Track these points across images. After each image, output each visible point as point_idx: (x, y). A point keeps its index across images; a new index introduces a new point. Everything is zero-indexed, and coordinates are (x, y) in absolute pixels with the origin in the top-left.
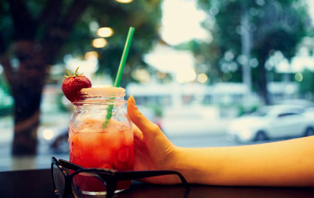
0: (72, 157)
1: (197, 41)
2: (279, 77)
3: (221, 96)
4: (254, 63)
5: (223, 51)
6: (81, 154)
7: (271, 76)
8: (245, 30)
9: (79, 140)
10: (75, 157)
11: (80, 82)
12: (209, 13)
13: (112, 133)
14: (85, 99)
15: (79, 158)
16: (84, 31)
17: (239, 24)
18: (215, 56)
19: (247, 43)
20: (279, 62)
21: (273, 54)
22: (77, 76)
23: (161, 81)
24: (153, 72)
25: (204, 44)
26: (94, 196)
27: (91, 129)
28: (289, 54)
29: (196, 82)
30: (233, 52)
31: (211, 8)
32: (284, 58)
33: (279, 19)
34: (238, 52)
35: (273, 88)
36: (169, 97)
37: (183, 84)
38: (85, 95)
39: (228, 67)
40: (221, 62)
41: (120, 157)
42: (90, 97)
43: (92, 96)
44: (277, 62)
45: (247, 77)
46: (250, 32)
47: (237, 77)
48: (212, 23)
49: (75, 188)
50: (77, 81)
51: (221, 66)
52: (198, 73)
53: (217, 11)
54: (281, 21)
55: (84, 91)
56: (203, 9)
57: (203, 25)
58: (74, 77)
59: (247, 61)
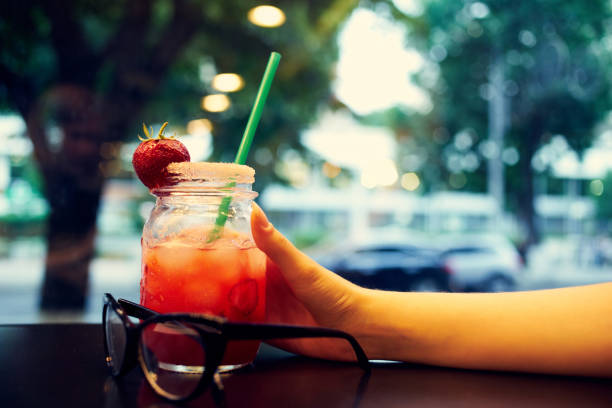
0: (144, 295)
1: (402, 109)
2: (557, 187)
3: (444, 216)
4: (512, 156)
5: (452, 130)
6: (161, 290)
7: (542, 183)
8: (496, 92)
9: (159, 260)
10: (150, 295)
11: (167, 150)
12: (428, 58)
13: (223, 251)
14: (175, 184)
15: (157, 297)
16: (187, 79)
17: (486, 80)
18: (437, 139)
19: (499, 118)
20: (558, 156)
21: (548, 141)
22: (163, 139)
23: (331, 183)
24: (315, 163)
25: (417, 116)
26: (183, 373)
27: (183, 242)
28: (580, 144)
29: (398, 188)
30: (471, 134)
31: (433, 48)
32: (569, 149)
33: (563, 74)
34: (482, 134)
35: (546, 206)
36: (344, 214)
37: (373, 191)
38: (177, 175)
39: (461, 162)
40: (447, 152)
41: (236, 300)
42: (184, 180)
43: (189, 178)
44: (557, 157)
45: (496, 184)
46: (505, 96)
47: (476, 182)
48: (433, 75)
49: (146, 353)
50: (161, 148)
51: (446, 159)
52: (403, 170)
53: (444, 54)
54: (567, 78)
55: (174, 167)
56: (418, 48)
57: (416, 79)
58: (157, 141)
59: (498, 152)
